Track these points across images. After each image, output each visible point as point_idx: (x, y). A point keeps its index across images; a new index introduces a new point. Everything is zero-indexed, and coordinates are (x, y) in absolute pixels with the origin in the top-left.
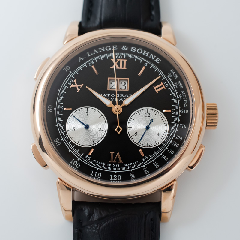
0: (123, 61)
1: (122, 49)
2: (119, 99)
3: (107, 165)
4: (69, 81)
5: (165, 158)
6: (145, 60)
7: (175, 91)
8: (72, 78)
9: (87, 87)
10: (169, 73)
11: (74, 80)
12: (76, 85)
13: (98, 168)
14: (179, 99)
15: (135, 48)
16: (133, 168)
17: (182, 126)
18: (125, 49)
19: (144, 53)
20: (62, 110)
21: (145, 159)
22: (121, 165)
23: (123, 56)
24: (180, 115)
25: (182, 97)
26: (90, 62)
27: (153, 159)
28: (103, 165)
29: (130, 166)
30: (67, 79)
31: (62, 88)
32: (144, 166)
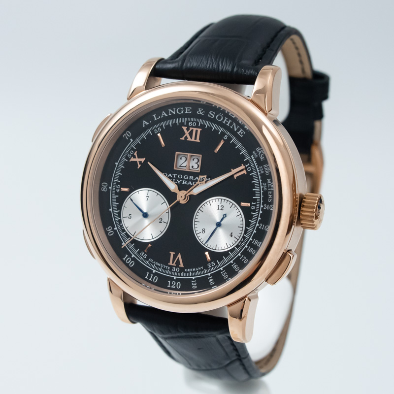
0: (197, 131)
1: (197, 112)
2: (187, 183)
3: (165, 267)
4: (129, 153)
5: (235, 266)
6: (225, 131)
7: (258, 178)
8: (132, 149)
9: (149, 163)
10: (254, 152)
11: (134, 151)
12: (137, 160)
13: (155, 269)
14: (263, 190)
15: (214, 113)
16: (196, 276)
17: (262, 227)
18: (201, 113)
19: (225, 120)
20: (118, 190)
21: (211, 265)
22: (182, 270)
23: (198, 123)
24: (261, 212)
25: (267, 188)
26: (156, 128)
27: (221, 266)
28: (160, 267)
29: (192, 272)
30: (126, 150)
31: (120, 161)
32: (209, 274)
